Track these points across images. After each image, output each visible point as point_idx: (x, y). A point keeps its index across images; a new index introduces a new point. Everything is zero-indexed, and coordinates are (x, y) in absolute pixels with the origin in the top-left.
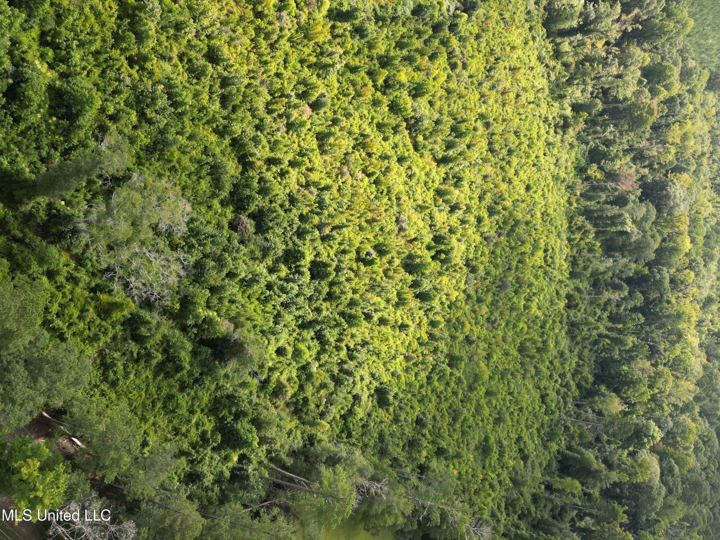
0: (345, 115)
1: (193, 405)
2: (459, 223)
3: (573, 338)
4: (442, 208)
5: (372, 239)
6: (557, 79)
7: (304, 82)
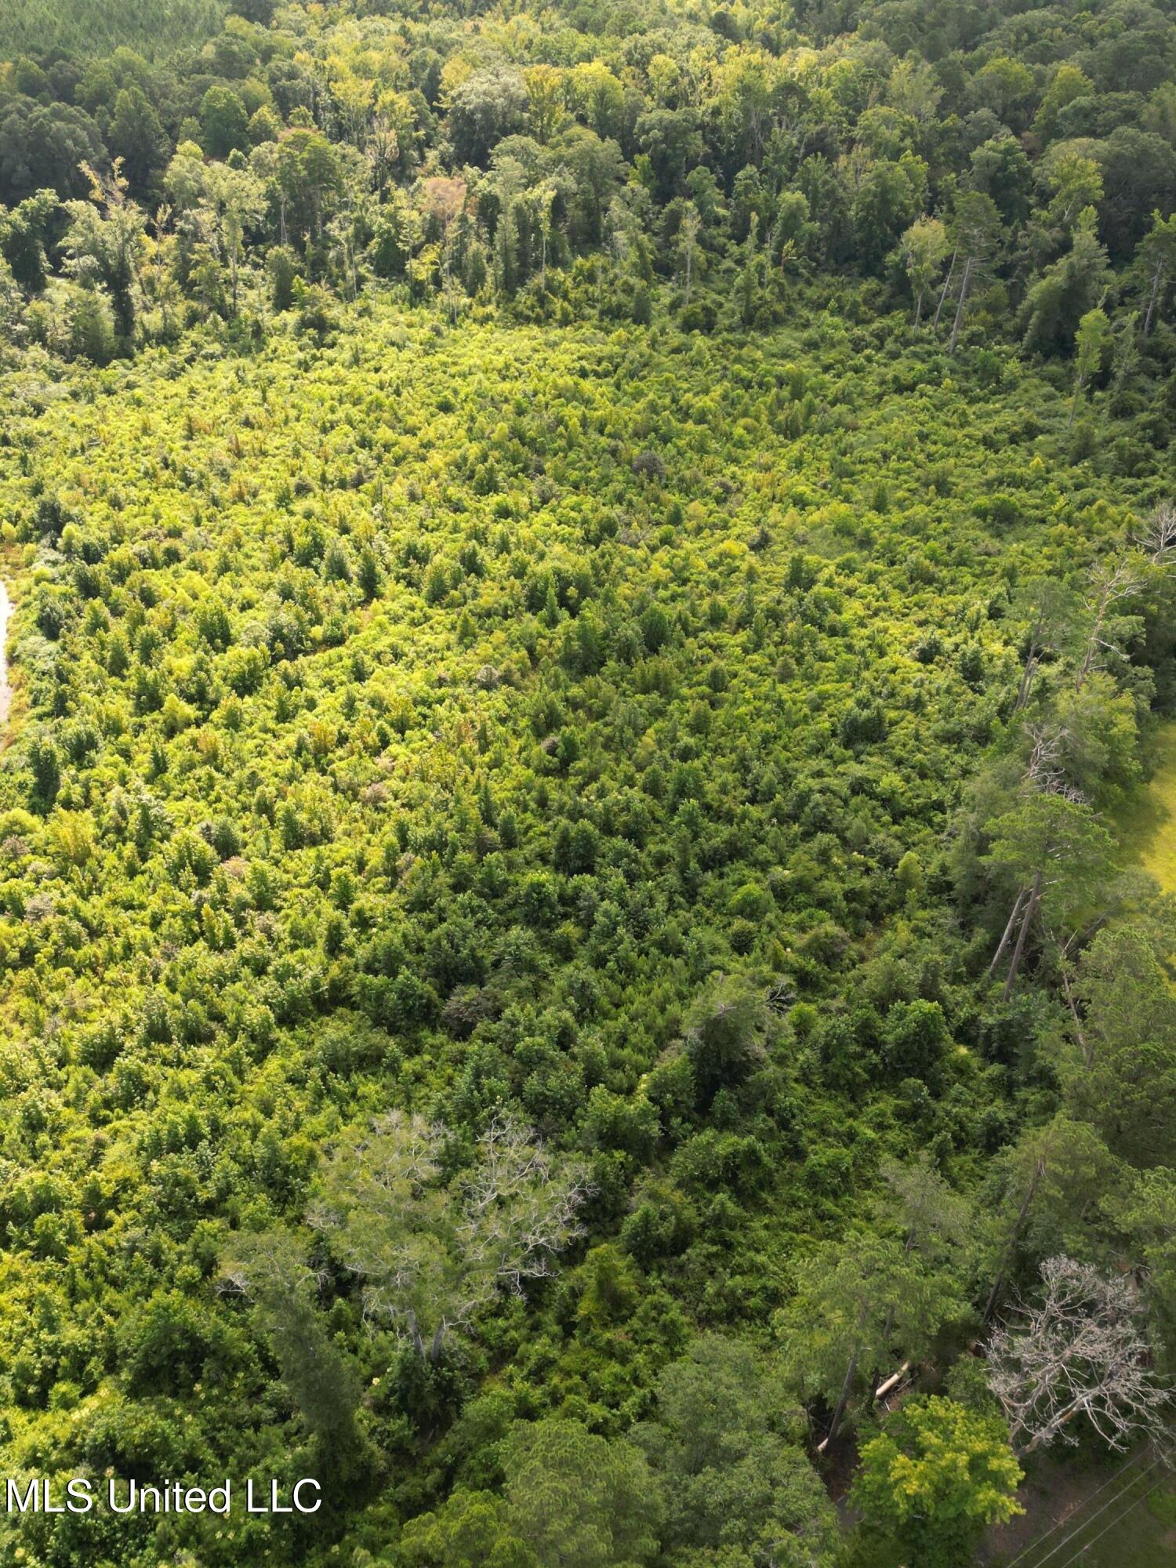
0: (253, 788)
1: (837, 1135)
2: (505, 555)
3: (778, 320)
4: (469, 591)
5: (521, 742)
6: (220, 338)
7: (175, 869)
